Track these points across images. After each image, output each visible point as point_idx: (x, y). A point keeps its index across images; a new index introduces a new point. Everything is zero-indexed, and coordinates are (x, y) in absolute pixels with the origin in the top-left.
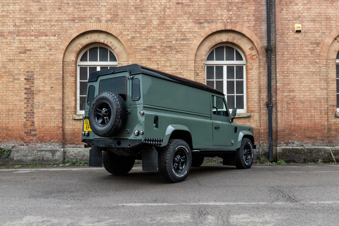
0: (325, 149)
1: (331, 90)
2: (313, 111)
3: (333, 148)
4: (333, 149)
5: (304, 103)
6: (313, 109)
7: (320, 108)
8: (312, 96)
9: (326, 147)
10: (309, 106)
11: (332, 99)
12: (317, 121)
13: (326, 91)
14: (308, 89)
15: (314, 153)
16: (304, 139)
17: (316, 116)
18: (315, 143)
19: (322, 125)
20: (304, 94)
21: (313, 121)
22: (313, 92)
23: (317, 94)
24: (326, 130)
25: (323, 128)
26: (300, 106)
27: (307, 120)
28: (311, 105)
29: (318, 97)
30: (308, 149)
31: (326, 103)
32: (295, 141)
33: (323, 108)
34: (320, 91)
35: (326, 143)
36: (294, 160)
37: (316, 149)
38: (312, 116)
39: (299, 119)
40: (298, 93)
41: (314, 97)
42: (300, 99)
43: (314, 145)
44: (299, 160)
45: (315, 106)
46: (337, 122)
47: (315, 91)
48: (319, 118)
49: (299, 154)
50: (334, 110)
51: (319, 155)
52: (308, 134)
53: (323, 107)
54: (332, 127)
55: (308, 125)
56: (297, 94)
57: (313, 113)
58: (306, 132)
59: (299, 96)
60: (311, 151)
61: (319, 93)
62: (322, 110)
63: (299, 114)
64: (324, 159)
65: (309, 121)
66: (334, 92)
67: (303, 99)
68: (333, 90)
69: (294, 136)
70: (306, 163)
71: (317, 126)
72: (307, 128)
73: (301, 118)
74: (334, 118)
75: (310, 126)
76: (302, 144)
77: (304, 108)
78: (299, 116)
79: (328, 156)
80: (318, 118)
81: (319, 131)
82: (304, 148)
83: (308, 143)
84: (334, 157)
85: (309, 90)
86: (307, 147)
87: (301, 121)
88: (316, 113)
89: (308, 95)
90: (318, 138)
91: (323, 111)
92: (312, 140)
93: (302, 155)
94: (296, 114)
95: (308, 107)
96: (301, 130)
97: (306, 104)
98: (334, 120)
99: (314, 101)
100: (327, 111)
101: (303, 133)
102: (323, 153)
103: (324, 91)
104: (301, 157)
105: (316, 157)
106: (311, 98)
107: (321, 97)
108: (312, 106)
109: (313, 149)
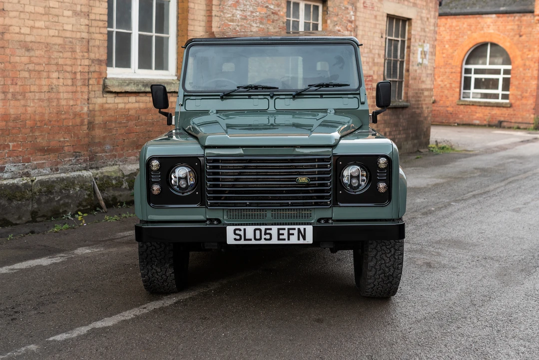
0: (82, 177)
1: (95, 20)
2: (55, 75)
3: (97, 174)
4: (97, 176)
5: (33, 50)
6: (55, 68)
7: (71, 66)
8: (52, 32)
9: (85, 173)
10: (45, 60)
11: (97, 43)
12: (63, 103)
13: (86, 22)
14: (41, 10)
15: (56, 192)
16: (31, 154)
17: (62, 89)
18: (58, 163)
19: (76, 115)
20: (31, 23)
21: (54, 104)
22: (56, 19)
23: (66, 27)
24: (86, 127)
25: (78, 120)
26: (20, 58)
27: (40, 100)
28: (50, 58)
29: (68, 34)
30: (41, 183)
31: (86, 54)
32: (6, 162)
33: (79, 69)
34: (73, 20)
35: (85, 161)
36: (4, 219)
37: (62, 180)
38: (52, 88)
39: (20, 97)
40: (17, 20)
41: (57, 34)
42: (22, 38)
43: (57, 170)
44: (19, 218)
45: (61, 61)
46: (107, 106)
47: (60, 18)
48: (70, 96)
49: (19, 201)
50: (100, 73)
51: (68, 196)
52: (43, 139)
53: (79, 63)
54: (96, 118)
55: (43, 114)
56: (14, 22)
57: (55, 82)
58: (37, 134)
59: (17, 30)
60: (48, 187)
61: (71, 25)
62: (75, 73)
63: (19, 83)
64: (80, 204)
65: (45, 104)
66: (101, 24)
67: (28, 39)
68: (100, 20)
69: (4, 148)
70: (36, 222)
71: (63, 117)
72: (39, 124)
73: (23, 94)
74: (102, 95)
75: (46, 117)
76: (26, 170)
77: (31, 67)
78: (17, 88)
79: (89, 195)
80: (66, 96)
81: (68, 130)
82: (32, 181)
83: (41, 166)
84: (100, 198)
85: (46, 14)
86: (40, 178)
87: (22, 102)
88: (61, 80)
89: (42, 29)
90: (66, 148)
91: (78, 76)
92: (52, 155)
93: (28, 202)
94: (9, 82)
95: (41, 62)
96: (23, 131)
97: (38, 53)
98: (100, 101)
99: (57, 47)
100: (87, 77)
101: (30, 139)
102: (78, 189)
103: (82, 20)
104: (24, 208)
105: (62, 202)
106: (49, 36)
107: (74, 35)
108: (53, 62)
109: (53, 182)
